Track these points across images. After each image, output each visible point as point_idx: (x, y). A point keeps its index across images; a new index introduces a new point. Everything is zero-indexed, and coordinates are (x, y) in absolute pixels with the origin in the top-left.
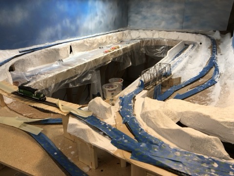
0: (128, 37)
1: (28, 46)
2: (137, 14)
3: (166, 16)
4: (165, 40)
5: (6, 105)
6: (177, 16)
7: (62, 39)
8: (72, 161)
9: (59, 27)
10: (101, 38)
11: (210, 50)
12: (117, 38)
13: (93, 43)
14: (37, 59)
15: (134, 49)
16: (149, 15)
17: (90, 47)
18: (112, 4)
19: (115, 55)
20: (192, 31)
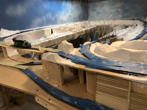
0: (88, 25)
1: (25, 29)
2: (93, 11)
3: (112, 11)
4: (112, 25)
5: (9, 57)
6: (120, 10)
7: (46, 26)
8: (47, 82)
9: (44, 18)
10: (71, 25)
11: (143, 26)
12: (81, 25)
13: (66, 28)
14: (31, 36)
15: (92, 31)
16: (101, 11)
17: (64, 30)
18: (77, 5)
19: (80, 34)
20: (130, 19)
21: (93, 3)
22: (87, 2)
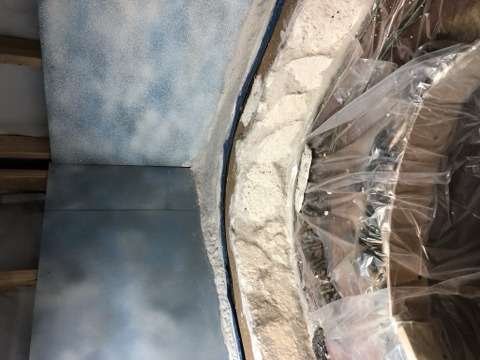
0: (270, 246)
16: (147, 72)
21: (56, 128)
22: (43, 164)
